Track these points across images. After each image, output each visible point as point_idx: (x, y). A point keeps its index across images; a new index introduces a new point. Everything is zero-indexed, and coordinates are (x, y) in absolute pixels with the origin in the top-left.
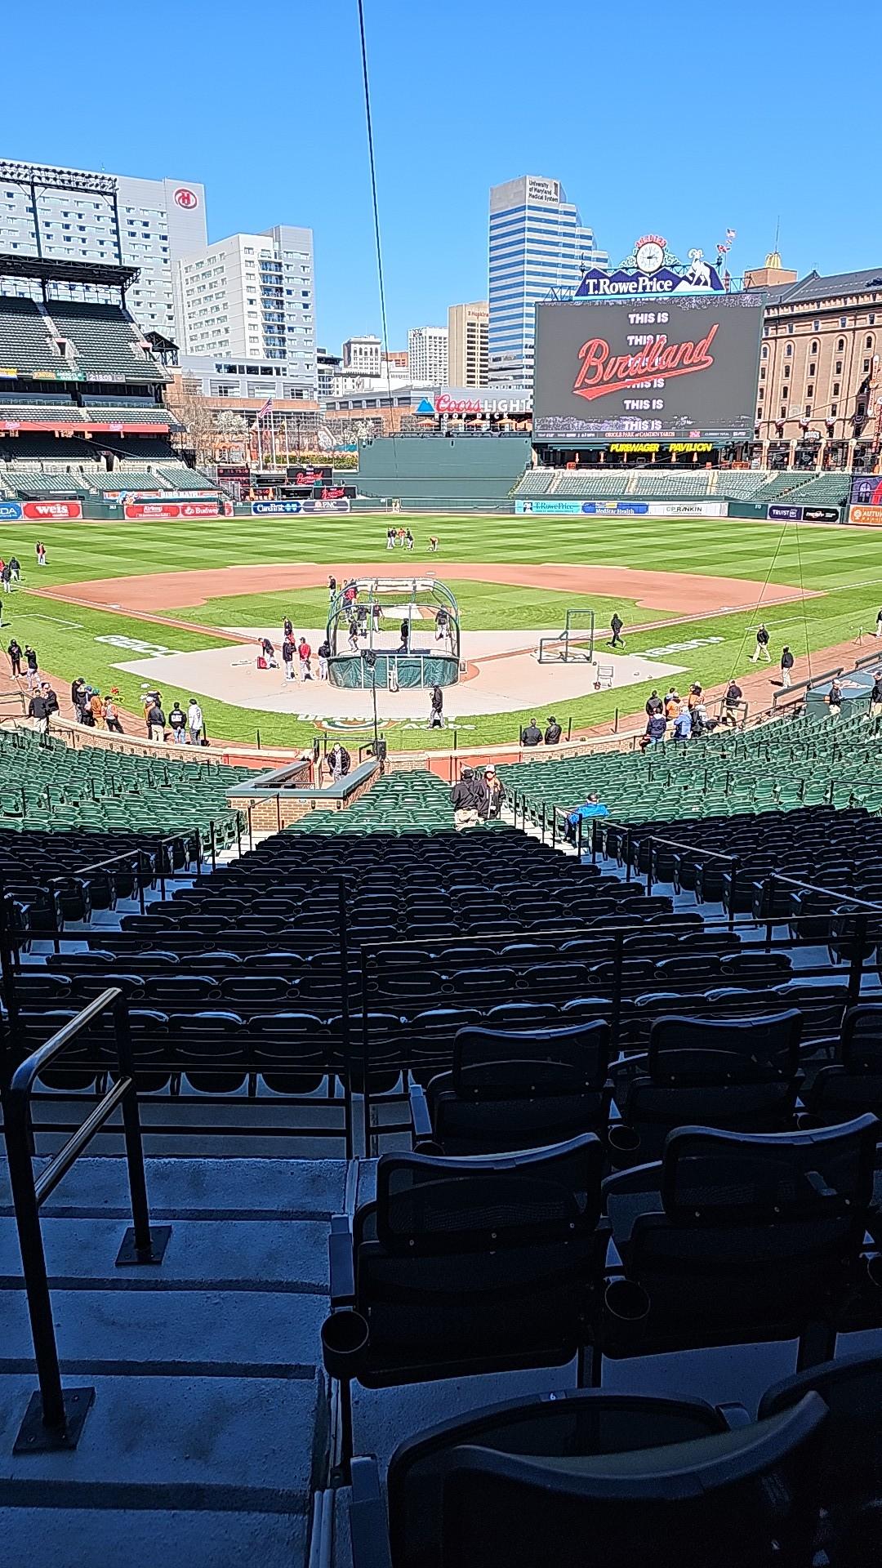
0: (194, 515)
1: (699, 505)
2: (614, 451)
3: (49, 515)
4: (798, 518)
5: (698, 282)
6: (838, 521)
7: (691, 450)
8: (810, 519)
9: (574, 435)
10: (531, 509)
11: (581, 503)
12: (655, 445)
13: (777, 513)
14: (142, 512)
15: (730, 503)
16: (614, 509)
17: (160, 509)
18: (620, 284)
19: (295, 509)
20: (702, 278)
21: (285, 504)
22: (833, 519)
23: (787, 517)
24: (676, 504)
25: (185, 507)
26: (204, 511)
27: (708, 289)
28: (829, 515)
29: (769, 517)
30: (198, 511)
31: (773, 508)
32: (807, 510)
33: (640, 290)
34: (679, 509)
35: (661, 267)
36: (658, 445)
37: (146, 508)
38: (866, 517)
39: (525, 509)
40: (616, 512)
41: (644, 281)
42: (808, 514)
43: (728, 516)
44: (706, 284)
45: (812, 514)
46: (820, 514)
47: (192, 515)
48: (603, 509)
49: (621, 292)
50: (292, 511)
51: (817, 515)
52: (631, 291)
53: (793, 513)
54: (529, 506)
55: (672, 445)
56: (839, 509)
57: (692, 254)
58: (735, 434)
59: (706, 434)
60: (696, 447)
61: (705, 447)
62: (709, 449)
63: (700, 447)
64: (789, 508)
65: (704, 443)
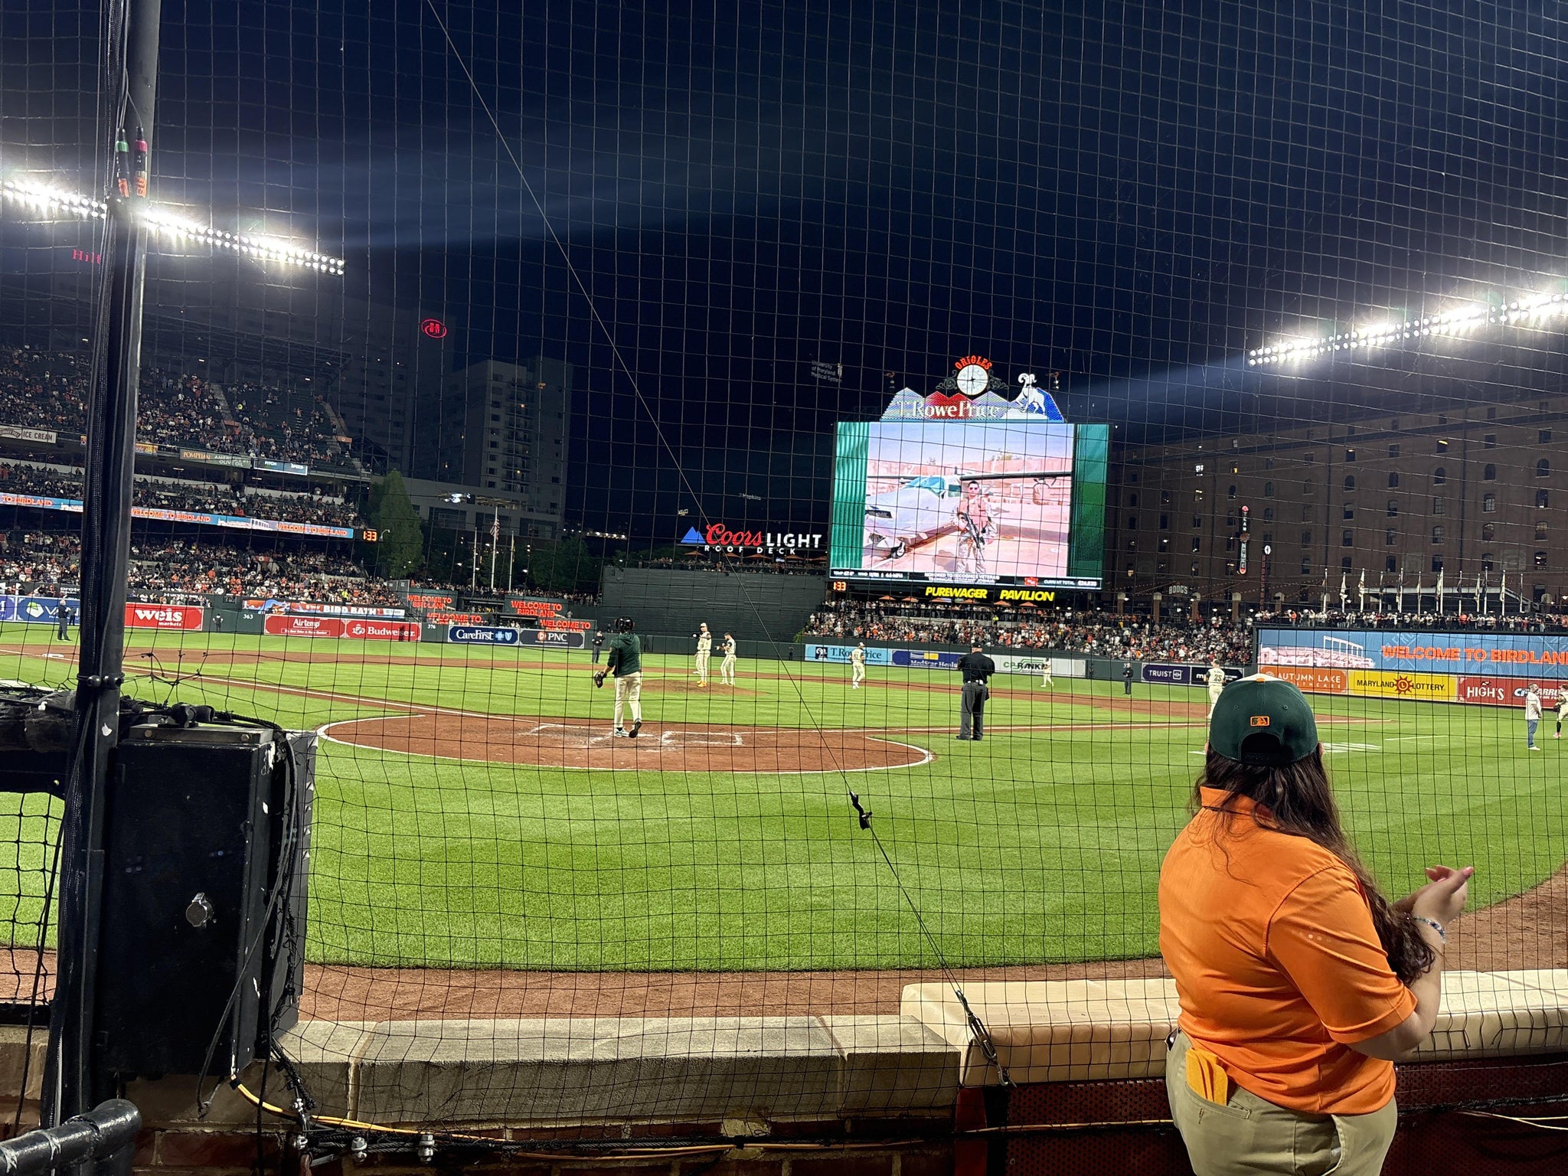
0: (365, 636)
2: (930, 594)
3: (154, 622)
4: (1185, 679)
5: (1031, 408)
7: (1026, 598)
9: (877, 575)
10: (826, 656)
11: (891, 651)
12: (983, 591)
13: (1154, 674)
14: (292, 627)
15: (1087, 661)
16: (934, 661)
17: (317, 625)
18: (937, 407)
19: (508, 639)
20: (1035, 405)
21: (496, 631)
23: (1169, 680)
24: (1017, 659)
25: (352, 625)
26: (380, 632)
27: (1044, 417)
30: (371, 630)
31: (1147, 667)
32: (1195, 671)
33: (961, 414)
34: (1020, 665)
35: (985, 391)
36: (986, 591)
37: (296, 621)
39: (817, 656)
40: (937, 663)
41: (965, 405)
42: (1199, 676)
44: (1040, 411)
47: (360, 636)
48: (920, 660)
49: (938, 414)
50: (504, 640)
52: (950, 414)
53: (1177, 675)
54: (822, 652)
55: (1003, 591)
57: (1023, 379)
58: (1080, 583)
59: (1046, 582)
60: (1035, 596)
61: (1045, 596)
62: (1051, 599)
63: (1040, 596)
64: (1171, 669)
65: (1044, 591)
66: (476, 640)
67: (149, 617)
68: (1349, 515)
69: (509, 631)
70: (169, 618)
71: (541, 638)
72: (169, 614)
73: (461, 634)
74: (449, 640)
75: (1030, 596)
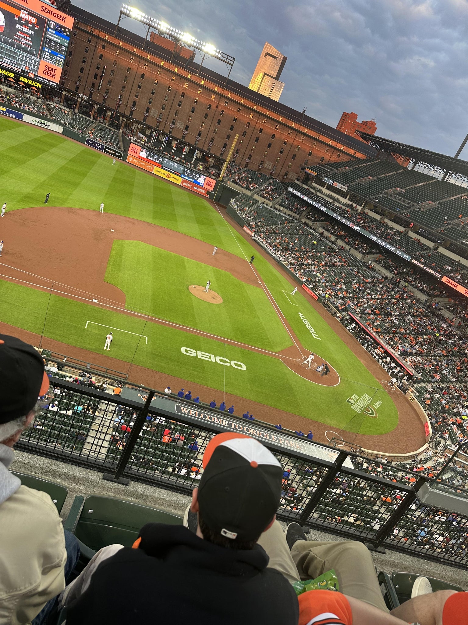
1: (48, 123)
4: (102, 149)
6: (121, 158)
7: (31, 84)
8: (108, 152)
12: (12, 74)
13: (91, 143)
15: (64, 128)
16: (4, 111)
22: (119, 157)
23: (96, 147)
24: (38, 120)
28: (118, 155)
29: (86, 143)
31: (88, 140)
32: (106, 148)
34: (38, 122)
36: (14, 75)
38: (135, 162)
40: (5, 114)
42: (107, 150)
43: (63, 134)
45: (109, 151)
46: (113, 152)
51: (111, 152)
53: (100, 147)
55: (21, 77)
56: (122, 153)
59: (37, 77)
60: (34, 84)
61: (38, 85)
62: (40, 87)
63: (36, 84)
64: (98, 144)
65: (38, 83)
68: (139, 87)
75: (32, 83)
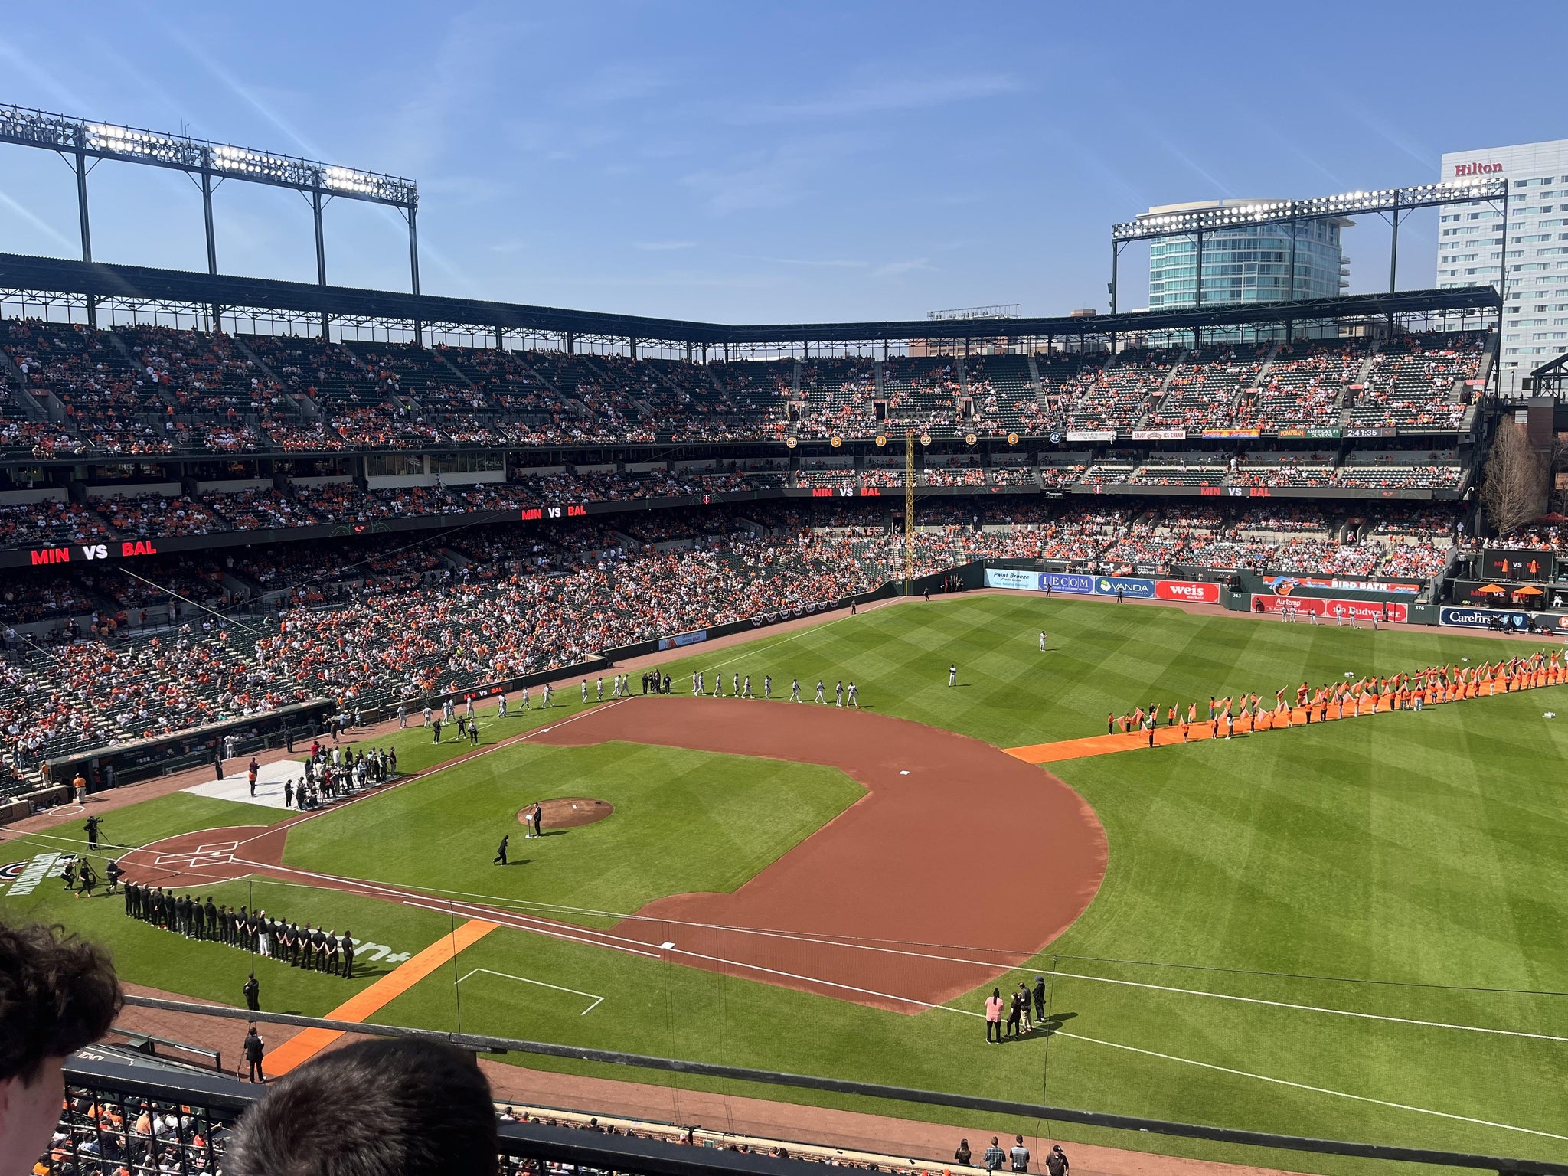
66: (1474, 624)
67: (1180, 592)
69: (1518, 615)
70: (1194, 593)
71: (1563, 625)
72: (1194, 590)
73: (1455, 617)
74: (1441, 623)
